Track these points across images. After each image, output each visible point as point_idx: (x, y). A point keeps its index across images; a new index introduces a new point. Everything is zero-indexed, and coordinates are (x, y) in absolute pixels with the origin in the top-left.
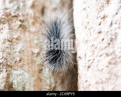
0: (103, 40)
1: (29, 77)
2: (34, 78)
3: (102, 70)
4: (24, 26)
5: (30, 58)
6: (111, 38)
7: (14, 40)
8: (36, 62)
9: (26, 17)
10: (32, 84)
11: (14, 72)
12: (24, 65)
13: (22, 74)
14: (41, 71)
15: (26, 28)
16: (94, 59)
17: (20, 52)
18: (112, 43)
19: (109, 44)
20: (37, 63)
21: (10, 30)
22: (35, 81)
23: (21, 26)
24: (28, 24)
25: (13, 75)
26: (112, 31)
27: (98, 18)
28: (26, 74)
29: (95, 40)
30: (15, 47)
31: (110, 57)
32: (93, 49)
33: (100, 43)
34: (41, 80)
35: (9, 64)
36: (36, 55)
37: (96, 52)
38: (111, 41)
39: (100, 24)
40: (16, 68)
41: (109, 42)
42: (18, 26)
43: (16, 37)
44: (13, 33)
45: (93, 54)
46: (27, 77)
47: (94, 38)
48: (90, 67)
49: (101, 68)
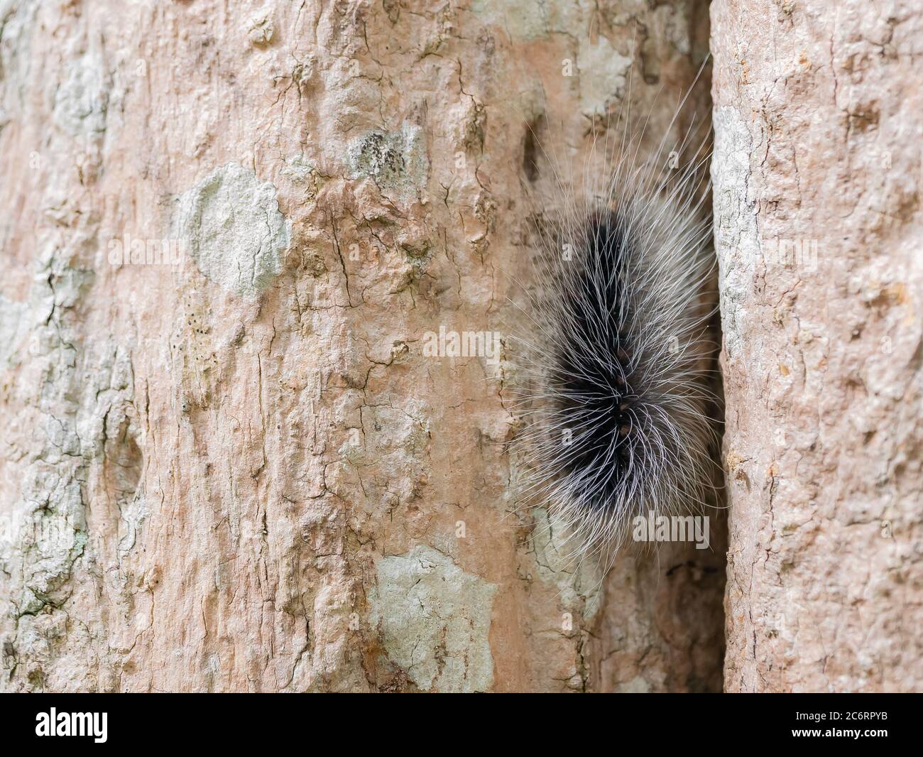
0: (869, 436)
1: (466, 586)
2: (492, 587)
3: (858, 602)
4: (430, 279)
5: (468, 470)
6: (911, 436)
7: (379, 373)
8: (501, 488)
9: (437, 217)
10: (482, 623)
11: (390, 569)
12: (434, 517)
13: (431, 578)
14: (525, 536)
15: (439, 292)
16: (817, 529)
17: (411, 448)
18: (914, 466)
19: (900, 470)
20: (507, 495)
21: (356, 316)
22: (497, 602)
23: (410, 279)
24: (452, 257)
25: (384, 589)
26: (916, 397)
27: (846, 294)
28: (451, 571)
29: (829, 420)
30: (384, 413)
31: (903, 547)
32: (813, 470)
33: (851, 448)
34: (528, 584)
35: (357, 527)
36: (499, 448)
37: (831, 490)
38: (912, 456)
39: (856, 337)
40: (395, 539)
41: (901, 458)
42: (394, 286)
43: (386, 350)
44: (372, 330)
45: (815, 496)
46: (457, 586)
47: (822, 406)
48: (792, 565)
49: (854, 592)
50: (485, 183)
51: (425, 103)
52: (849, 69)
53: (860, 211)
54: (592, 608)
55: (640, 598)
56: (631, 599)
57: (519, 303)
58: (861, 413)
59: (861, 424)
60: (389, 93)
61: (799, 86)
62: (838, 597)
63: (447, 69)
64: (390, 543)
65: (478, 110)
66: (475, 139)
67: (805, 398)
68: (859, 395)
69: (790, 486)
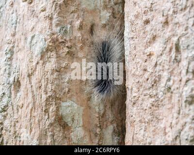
0: (148, 79)
1: (78, 108)
2: (83, 108)
3: (146, 110)
4: (72, 52)
5: (79, 87)
6: (155, 79)
7: (62, 69)
8: (85, 90)
9: (74, 42)
10: (81, 114)
11: (64, 104)
12: (72, 95)
13: (71, 106)
14: (89, 99)
15: (74, 55)
16: (139, 97)
17: (68, 83)
18: (155, 84)
19: (153, 85)
21: (58, 59)
22: (84, 111)
23: (68, 52)
24: (76, 49)
25: (62, 108)
26: (156, 72)
27: (144, 54)
28: (75, 105)
29: (141, 77)
30: (63, 76)
31: (153, 99)
32: (139, 86)
33: (145, 82)
34: (90, 108)
35: (58, 96)
36: (84, 83)
37: (141, 90)
38: (155, 83)
39: (146, 62)
40: (65, 99)
41: (153, 83)
42: (65, 53)
43: (64, 65)
44: (61, 62)
45: (139, 91)
46: (76, 108)
47: (140, 74)
48: (135, 103)
49: (145, 108)
50: (83, 36)
51: (72, 21)
52: (145, 13)
53: (146, 39)
54: (102, 112)
55: (112, 111)
56: (110, 111)
57: (89, 57)
58: (146, 75)
59: (146, 77)
60: (65, 19)
61: (137, 17)
62: (142, 109)
63: (76, 15)
64: (64, 100)
65: (81, 22)
66: (81, 27)
67: (137, 73)
68: (146, 72)
69: (135, 89)
